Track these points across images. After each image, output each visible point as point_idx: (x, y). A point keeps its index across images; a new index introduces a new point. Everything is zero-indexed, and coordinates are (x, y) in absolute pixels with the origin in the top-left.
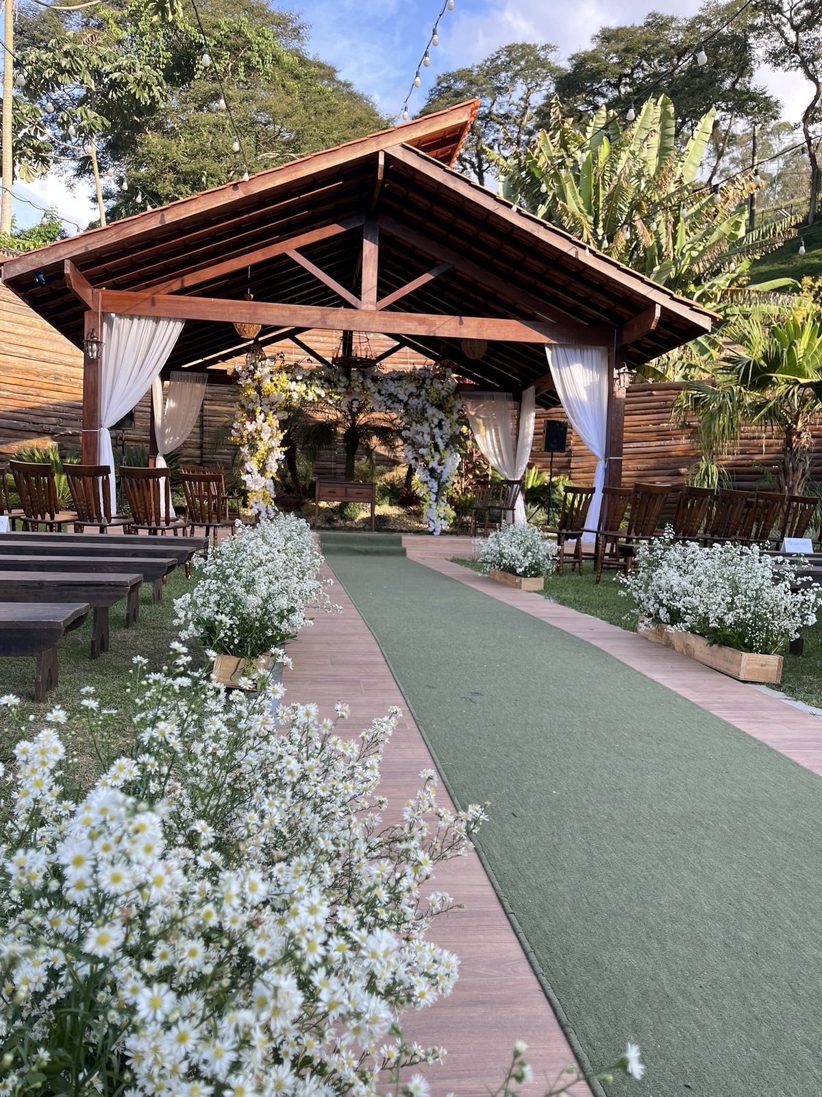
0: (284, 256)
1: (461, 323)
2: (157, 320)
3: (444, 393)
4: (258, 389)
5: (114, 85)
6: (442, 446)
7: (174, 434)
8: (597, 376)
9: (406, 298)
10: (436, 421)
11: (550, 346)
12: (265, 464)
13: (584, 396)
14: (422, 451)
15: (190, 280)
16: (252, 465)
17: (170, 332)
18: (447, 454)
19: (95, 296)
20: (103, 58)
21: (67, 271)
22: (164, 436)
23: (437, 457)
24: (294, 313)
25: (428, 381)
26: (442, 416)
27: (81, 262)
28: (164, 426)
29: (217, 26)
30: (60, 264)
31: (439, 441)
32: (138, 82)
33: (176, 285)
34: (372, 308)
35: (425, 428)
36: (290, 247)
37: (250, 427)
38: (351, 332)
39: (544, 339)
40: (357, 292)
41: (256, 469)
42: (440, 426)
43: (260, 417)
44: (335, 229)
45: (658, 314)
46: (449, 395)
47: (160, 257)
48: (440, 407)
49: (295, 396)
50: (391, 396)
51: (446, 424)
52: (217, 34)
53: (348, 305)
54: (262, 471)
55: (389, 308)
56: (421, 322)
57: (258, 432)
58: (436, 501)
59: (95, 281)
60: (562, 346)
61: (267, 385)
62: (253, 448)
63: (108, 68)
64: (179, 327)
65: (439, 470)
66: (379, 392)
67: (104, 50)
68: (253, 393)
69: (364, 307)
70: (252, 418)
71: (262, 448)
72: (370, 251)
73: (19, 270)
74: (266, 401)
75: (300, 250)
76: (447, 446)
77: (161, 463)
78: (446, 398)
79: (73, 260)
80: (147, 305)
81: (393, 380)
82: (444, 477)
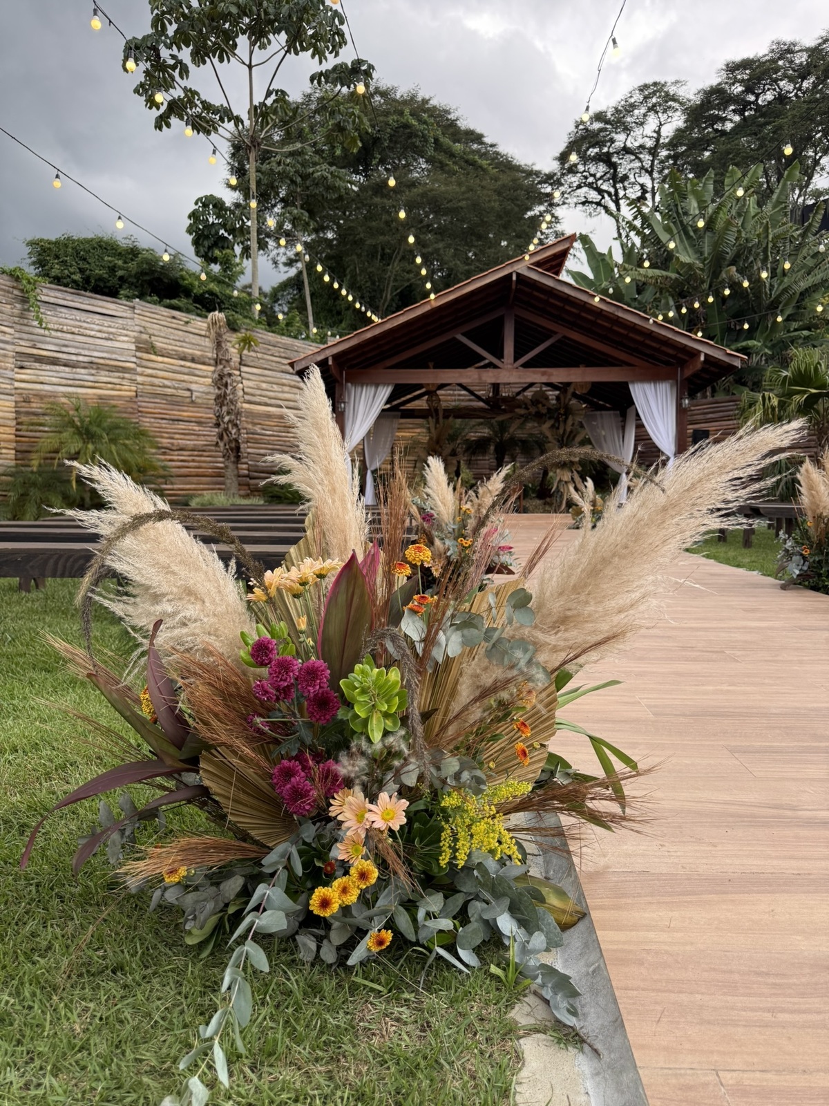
0: (455, 339)
2: (377, 385)
9: (532, 359)
15: (396, 360)
17: (385, 392)
19: (341, 374)
21: (330, 362)
30: (326, 359)
33: (389, 364)
34: (511, 367)
36: (458, 333)
38: (498, 384)
39: (628, 378)
45: (702, 358)
53: (495, 367)
55: (522, 366)
56: (544, 374)
60: (642, 381)
64: (389, 389)
69: (506, 367)
72: (509, 329)
73: (303, 364)
75: (465, 335)
79: (335, 357)
80: (370, 377)
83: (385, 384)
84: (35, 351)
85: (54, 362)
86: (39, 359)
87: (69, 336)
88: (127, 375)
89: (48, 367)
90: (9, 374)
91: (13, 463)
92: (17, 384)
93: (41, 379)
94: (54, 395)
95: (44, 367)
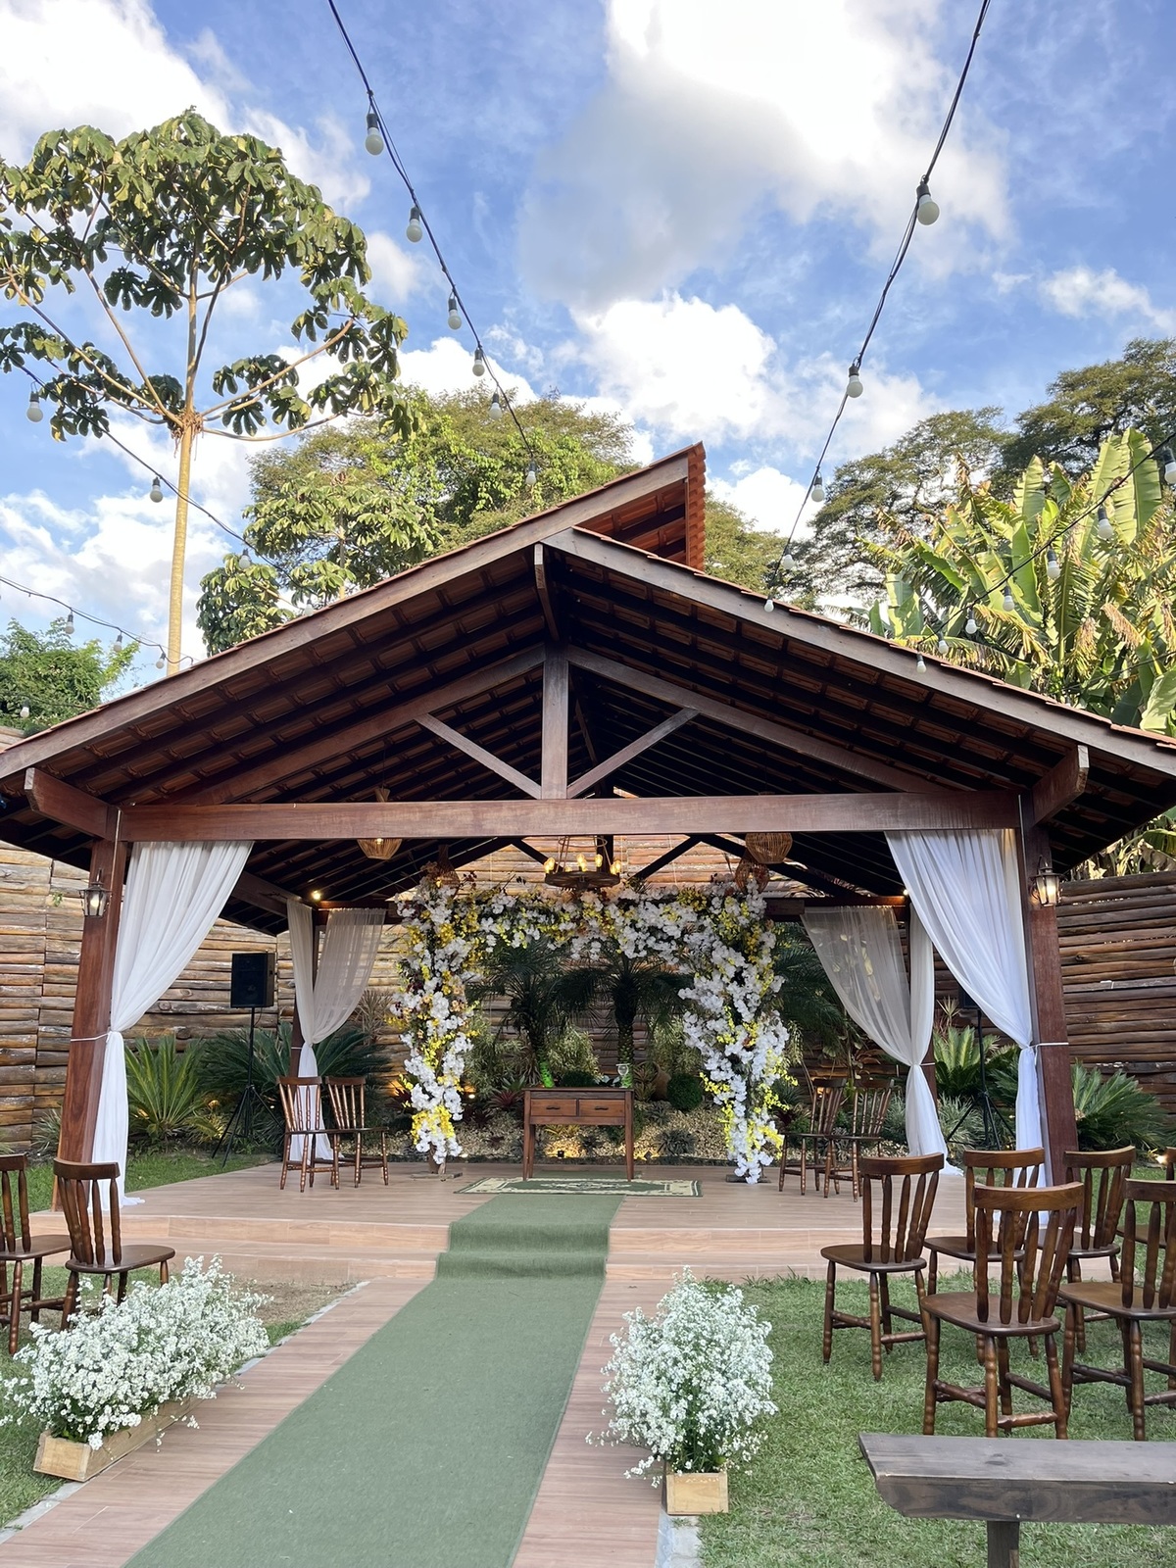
2: (208, 845)
3: (743, 921)
4: (430, 934)
5: (364, 529)
6: (747, 1016)
7: (325, 1015)
8: (993, 884)
10: (731, 972)
11: (895, 834)
12: (441, 1063)
14: (712, 1024)
16: (419, 1064)
17: (227, 865)
18: (758, 1029)
19: (109, 817)
20: (353, 499)
21: (29, 785)
22: (312, 1020)
23: (742, 1036)
24: (426, 815)
25: (716, 902)
26: (740, 961)
28: (310, 1006)
30: (17, 778)
31: (742, 1007)
34: (561, 795)
35: (716, 985)
36: (423, 711)
37: (414, 1000)
39: (882, 823)
40: (534, 772)
41: (427, 1073)
42: (739, 979)
43: (431, 982)
45: (1084, 762)
46: (752, 923)
48: (738, 945)
49: (492, 943)
50: (653, 930)
51: (751, 976)
54: (438, 1075)
57: (428, 1008)
58: (747, 1116)
60: (917, 833)
61: (444, 926)
62: (422, 1035)
63: (354, 509)
64: (243, 852)
65: (746, 1057)
66: (633, 924)
67: (352, 490)
68: (420, 942)
69: (546, 795)
70: (418, 983)
71: (434, 1036)
74: (439, 954)
76: (757, 1014)
77: (308, 1058)
78: (748, 929)
79: (44, 767)
80: (192, 822)
81: (656, 902)
82: (757, 1072)
83: (238, 843)
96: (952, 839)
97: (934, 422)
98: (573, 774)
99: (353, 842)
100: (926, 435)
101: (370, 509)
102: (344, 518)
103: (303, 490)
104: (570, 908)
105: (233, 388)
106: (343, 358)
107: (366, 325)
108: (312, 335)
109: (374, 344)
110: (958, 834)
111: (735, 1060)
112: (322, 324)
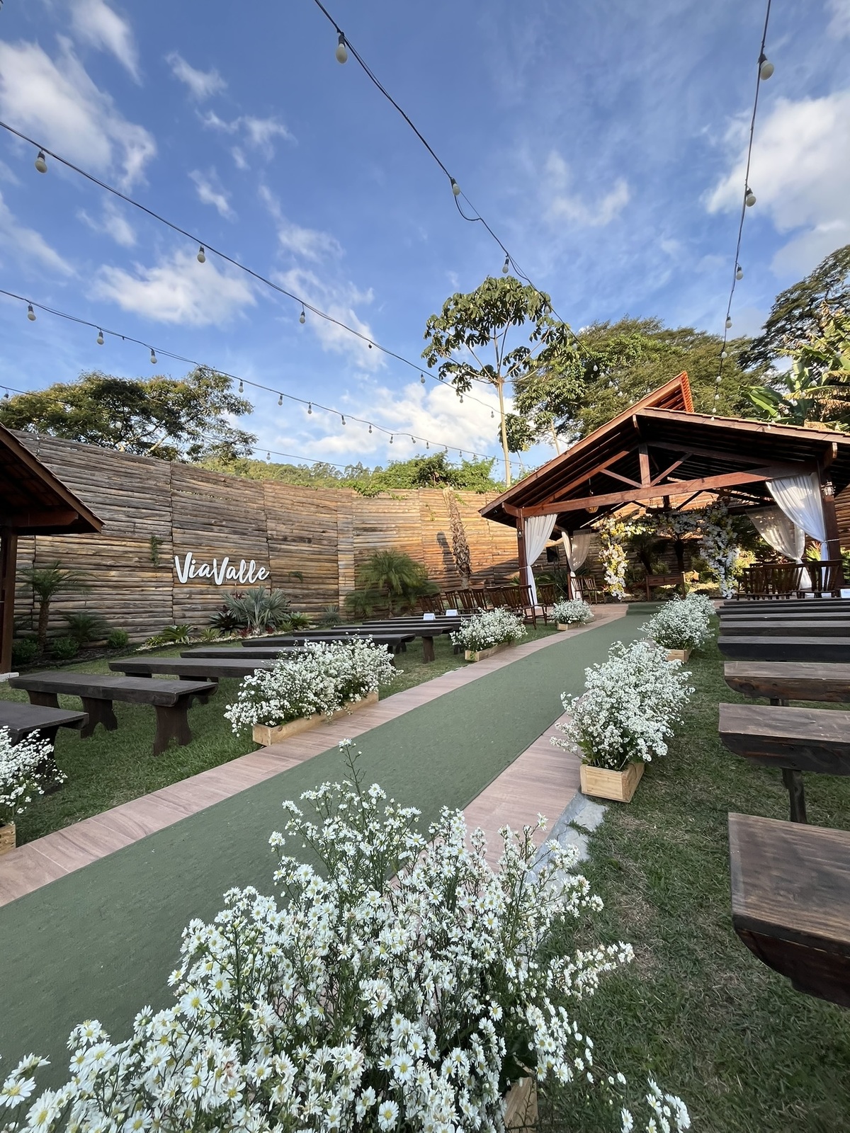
0: (600, 474)
1: (703, 481)
2: (546, 515)
3: (719, 516)
4: (609, 533)
5: (557, 397)
6: (723, 547)
7: (577, 560)
8: (810, 492)
10: (716, 533)
11: (769, 481)
12: (617, 571)
13: (802, 505)
14: (710, 551)
15: (557, 495)
16: (610, 572)
17: (552, 519)
18: (727, 550)
19: (519, 512)
21: (503, 506)
22: (573, 562)
23: (722, 553)
24: (607, 498)
25: (709, 512)
26: (719, 529)
27: (509, 501)
28: (572, 558)
29: (608, 345)
31: (720, 544)
32: (569, 391)
33: (552, 499)
34: (648, 486)
36: (602, 468)
37: (606, 553)
39: (762, 478)
40: (639, 480)
41: (613, 574)
42: (719, 535)
43: (611, 547)
44: (624, 453)
45: (835, 448)
46: (723, 516)
47: (544, 488)
48: (718, 524)
49: (629, 534)
50: (686, 523)
51: (724, 535)
52: (608, 349)
53: (636, 488)
54: (616, 574)
55: (657, 485)
56: (678, 487)
57: (611, 555)
58: (726, 578)
59: (519, 506)
60: (778, 479)
61: (613, 531)
62: (610, 563)
63: (553, 390)
64: (556, 516)
65: (724, 560)
66: (678, 522)
67: (551, 382)
68: (606, 536)
69: (644, 487)
70: (607, 548)
71: (614, 563)
72: (644, 459)
73: (487, 511)
74: (613, 539)
75: (608, 468)
76: (727, 546)
77: (573, 574)
78: (721, 519)
79: (506, 502)
80: (540, 510)
81: (686, 514)
82: (728, 564)
83: (552, 514)
84: (364, 526)
85: (374, 530)
86: (365, 530)
87: (382, 515)
88: (416, 532)
89: (371, 533)
90: (351, 540)
91: (354, 589)
92: (355, 545)
93: (370, 540)
94: (375, 548)
95: (369, 533)
96: (792, 480)
97: (835, 255)
98: (652, 479)
99: (584, 510)
100: (830, 263)
101: (559, 388)
102: (549, 394)
103: (534, 388)
104: (655, 520)
105: (509, 362)
106: (547, 342)
107: (554, 329)
108: (536, 339)
109: (558, 334)
110: (794, 477)
111: (719, 561)
112: (539, 334)
